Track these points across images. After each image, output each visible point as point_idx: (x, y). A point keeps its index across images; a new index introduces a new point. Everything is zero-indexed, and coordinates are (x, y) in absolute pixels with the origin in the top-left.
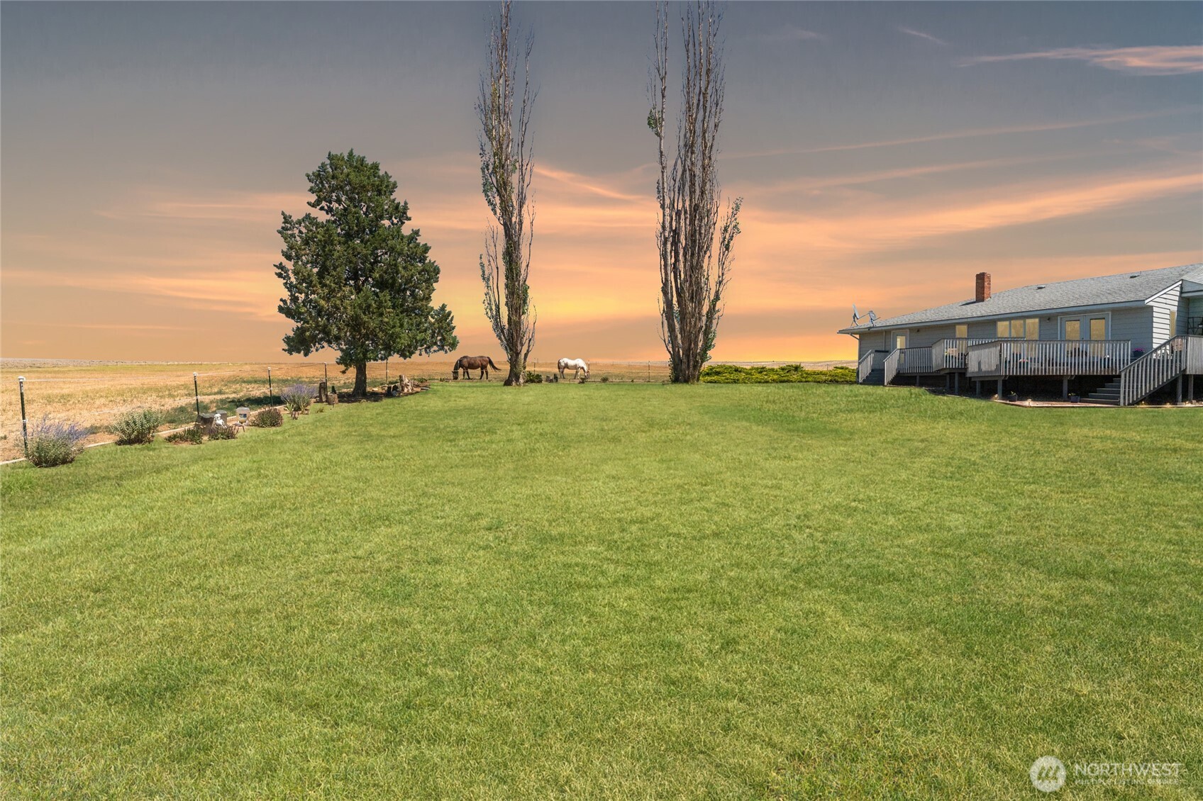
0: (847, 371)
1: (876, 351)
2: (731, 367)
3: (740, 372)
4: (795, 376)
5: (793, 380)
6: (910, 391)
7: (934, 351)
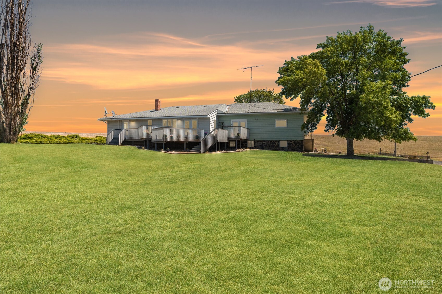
0: (102, 138)
1: (115, 129)
2: (39, 135)
3: (45, 137)
4: (76, 140)
5: (75, 142)
6: (129, 147)
7: (139, 130)
